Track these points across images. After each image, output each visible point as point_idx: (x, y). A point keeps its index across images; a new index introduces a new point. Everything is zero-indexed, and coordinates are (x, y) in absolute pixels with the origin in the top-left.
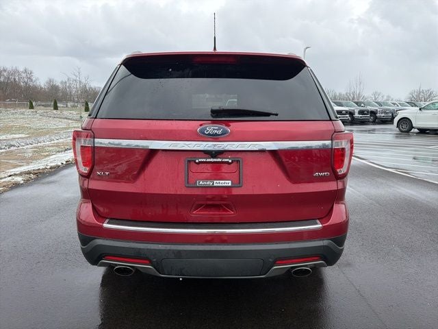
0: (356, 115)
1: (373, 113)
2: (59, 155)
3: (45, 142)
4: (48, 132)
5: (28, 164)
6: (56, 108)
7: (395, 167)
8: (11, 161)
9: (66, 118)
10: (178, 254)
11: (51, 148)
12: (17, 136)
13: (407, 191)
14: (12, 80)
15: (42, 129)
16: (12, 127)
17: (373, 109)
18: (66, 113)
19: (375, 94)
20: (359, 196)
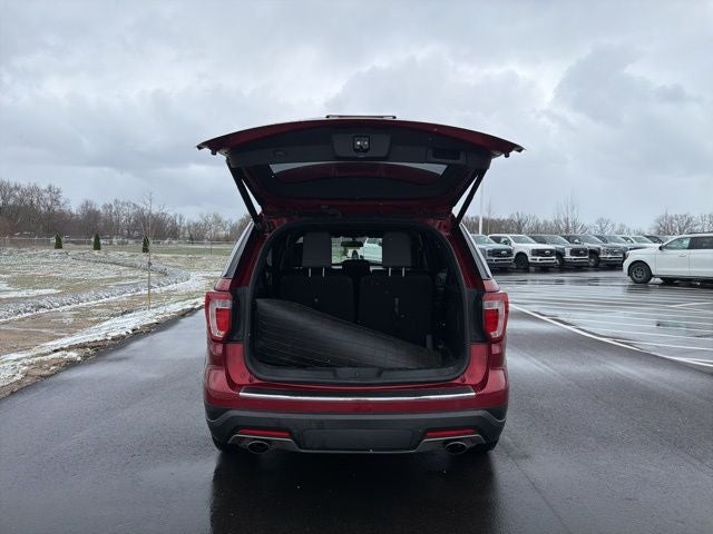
0: (568, 256)
1: (594, 253)
2: (116, 320)
3: (89, 301)
4: (90, 285)
5: (71, 334)
6: (97, 246)
7: (616, 335)
8: (43, 331)
9: (114, 263)
10: (321, 424)
11: (100, 310)
12: (43, 292)
13: (621, 367)
14: (28, 203)
15: (79, 280)
16: (33, 277)
17: (594, 246)
18: (114, 255)
19: (600, 221)
20: (555, 375)
